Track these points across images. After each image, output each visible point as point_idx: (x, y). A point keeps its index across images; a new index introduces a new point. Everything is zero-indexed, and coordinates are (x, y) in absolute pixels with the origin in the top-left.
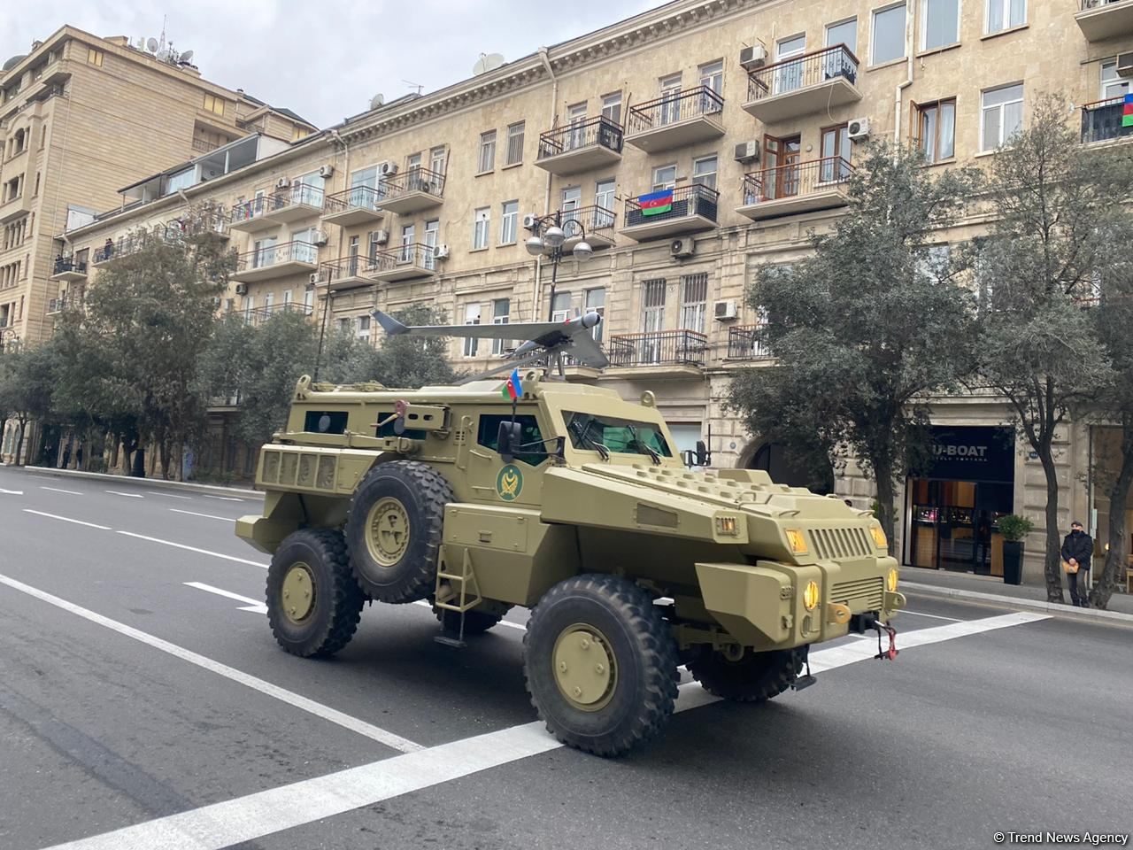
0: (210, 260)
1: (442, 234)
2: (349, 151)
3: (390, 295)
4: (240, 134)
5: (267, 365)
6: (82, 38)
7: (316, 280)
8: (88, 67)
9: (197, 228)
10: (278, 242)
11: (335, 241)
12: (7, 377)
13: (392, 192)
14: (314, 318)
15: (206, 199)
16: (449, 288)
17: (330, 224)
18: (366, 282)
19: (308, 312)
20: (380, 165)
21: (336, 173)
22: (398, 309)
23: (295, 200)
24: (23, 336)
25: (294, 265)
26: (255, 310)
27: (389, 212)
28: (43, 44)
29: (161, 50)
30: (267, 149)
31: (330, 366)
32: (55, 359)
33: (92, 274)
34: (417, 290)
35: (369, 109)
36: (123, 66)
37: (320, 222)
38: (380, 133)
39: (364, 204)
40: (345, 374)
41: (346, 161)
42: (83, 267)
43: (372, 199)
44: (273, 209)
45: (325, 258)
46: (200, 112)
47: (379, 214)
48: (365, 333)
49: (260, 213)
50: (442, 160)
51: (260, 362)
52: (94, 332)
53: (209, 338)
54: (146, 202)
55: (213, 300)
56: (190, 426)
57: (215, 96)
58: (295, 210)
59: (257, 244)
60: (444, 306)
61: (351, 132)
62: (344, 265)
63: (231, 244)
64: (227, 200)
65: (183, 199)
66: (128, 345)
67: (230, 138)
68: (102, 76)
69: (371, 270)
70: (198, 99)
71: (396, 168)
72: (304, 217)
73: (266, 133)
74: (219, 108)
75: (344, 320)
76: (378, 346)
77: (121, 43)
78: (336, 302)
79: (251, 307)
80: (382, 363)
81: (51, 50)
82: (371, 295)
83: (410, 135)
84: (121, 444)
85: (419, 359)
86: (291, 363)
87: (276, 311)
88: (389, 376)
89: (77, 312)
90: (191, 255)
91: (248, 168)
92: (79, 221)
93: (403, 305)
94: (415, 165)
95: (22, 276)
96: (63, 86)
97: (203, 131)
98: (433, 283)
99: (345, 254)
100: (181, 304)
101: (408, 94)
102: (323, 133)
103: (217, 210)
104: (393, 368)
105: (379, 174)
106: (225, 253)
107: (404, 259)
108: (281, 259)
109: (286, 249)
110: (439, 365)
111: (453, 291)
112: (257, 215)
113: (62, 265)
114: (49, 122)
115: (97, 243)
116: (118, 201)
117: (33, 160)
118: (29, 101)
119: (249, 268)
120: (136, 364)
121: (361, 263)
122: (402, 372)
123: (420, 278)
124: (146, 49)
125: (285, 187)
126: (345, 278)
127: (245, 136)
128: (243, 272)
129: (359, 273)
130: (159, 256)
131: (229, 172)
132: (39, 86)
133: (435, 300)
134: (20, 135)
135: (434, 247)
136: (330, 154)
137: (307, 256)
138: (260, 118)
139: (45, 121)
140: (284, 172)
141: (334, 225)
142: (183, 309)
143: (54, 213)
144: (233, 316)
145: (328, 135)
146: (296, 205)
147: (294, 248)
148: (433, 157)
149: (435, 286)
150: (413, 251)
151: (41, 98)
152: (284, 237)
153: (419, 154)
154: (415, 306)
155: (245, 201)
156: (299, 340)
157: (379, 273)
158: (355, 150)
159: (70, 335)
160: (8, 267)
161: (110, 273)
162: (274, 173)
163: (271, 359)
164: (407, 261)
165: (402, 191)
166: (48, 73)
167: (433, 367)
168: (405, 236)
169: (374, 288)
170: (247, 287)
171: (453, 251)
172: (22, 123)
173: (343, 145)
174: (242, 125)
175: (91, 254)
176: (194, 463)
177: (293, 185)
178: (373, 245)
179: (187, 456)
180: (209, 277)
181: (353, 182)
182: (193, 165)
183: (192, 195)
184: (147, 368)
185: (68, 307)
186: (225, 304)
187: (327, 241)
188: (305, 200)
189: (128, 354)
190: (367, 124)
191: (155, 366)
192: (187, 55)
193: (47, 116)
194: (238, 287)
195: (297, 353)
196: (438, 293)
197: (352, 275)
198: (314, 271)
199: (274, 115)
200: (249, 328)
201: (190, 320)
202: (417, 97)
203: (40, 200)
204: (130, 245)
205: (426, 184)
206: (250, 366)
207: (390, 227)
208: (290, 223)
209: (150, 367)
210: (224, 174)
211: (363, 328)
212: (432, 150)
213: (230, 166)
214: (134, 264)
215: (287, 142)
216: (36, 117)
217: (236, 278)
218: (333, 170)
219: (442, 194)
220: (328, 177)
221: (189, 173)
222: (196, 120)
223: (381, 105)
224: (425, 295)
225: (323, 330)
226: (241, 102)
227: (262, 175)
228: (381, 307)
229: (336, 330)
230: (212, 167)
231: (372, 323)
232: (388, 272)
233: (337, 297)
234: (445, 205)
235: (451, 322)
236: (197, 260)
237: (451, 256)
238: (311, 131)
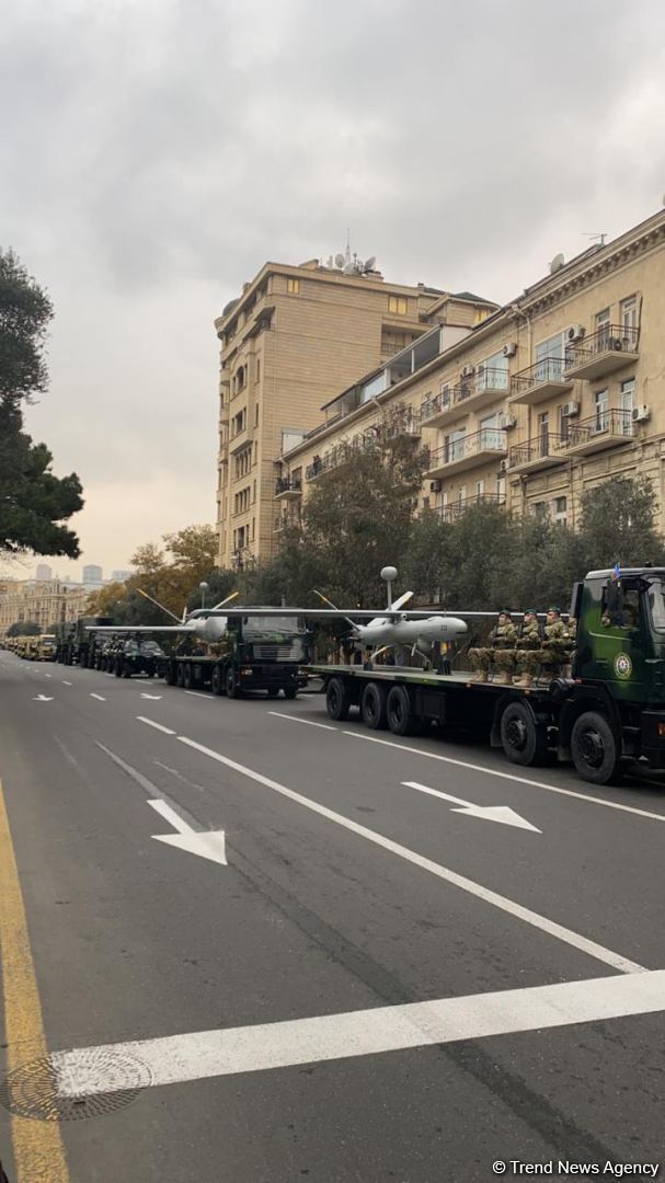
0: (404, 462)
1: (641, 394)
2: (531, 324)
3: (586, 470)
4: (423, 328)
5: (465, 561)
6: (281, 271)
7: (507, 466)
8: (289, 297)
9: (390, 432)
10: (467, 433)
11: (523, 422)
12: (248, 592)
13: (580, 358)
14: (507, 507)
15: (395, 402)
16: (653, 453)
17: (517, 405)
18: (560, 460)
19: (501, 501)
20: (565, 332)
21: (520, 350)
22: (594, 485)
23: (480, 387)
24: (256, 554)
25: (484, 454)
26: (450, 505)
27: (579, 381)
28: (251, 285)
29: (347, 264)
30: (450, 339)
31: (528, 555)
32: (283, 572)
33: (306, 490)
34: (616, 461)
35: (549, 273)
36: (316, 288)
37: (507, 404)
38: (562, 297)
39: (552, 377)
40: (543, 563)
41: (529, 335)
42: (298, 485)
43: (560, 369)
44: (460, 400)
45: (515, 441)
46: (388, 317)
47: (568, 385)
48: (561, 516)
49: (447, 407)
50: (634, 312)
51: (458, 558)
52: (311, 545)
53: (407, 538)
54: (346, 415)
55: (410, 501)
57: (398, 296)
58: (482, 396)
59: (447, 438)
60: (648, 474)
61: (532, 303)
62: (534, 445)
63: (423, 443)
64: (415, 399)
65: (376, 406)
66: (339, 554)
67: (414, 335)
68: (301, 302)
69: (563, 447)
70: (380, 303)
71: (583, 331)
72: (491, 402)
73: (448, 322)
74: (402, 307)
75: (537, 504)
76: (577, 529)
77: (313, 267)
78: (529, 487)
79: (445, 503)
80: (582, 547)
81: (258, 288)
82: (565, 474)
83: (596, 292)
84: (342, 648)
85: (623, 538)
86: (487, 556)
87: (469, 504)
88: (589, 561)
89: (296, 528)
90: (386, 460)
91: (432, 363)
92: (292, 442)
93: (601, 481)
94: (604, 322)
95: (252, 501)
96: (269, 320)
97: (389, 334)
98: (634, 450)
99: (534, 435)
100: (382, 509)
101: (589, 247)
102: (503, 310)
103: (407, 411)
104: (593, 550)
105: (565, 341)
106: (417, 453)
107: (599, 428)
108: (471, 450)
109: (475, 439)
110: (646, 543)
111: (657, 456)
112: (445, 409)
113: (282, 485)
114: (261, 356)
115: (306, 462)
116: (320, 419)
117: (252, 394)
118: (245, 340)
119: (441, 464)
120: (348, 571)
121: (552, 441)
122: (604, 554)
123: (618, 447)
124: (335, 267)
125: (470, 375)
126: (537, 459)
127: (429, 330)
128: (434, 469)
129: (551, 452)
130: (359, 464)
131: (416, 370)
132: (252, 324)
133: (637, 469)
134: (241, 372)
135: (632, 409)
136: (512, 331)
137: (496, 442)
138: (441, 308)
139: (258, 356)
140: (467, 360)
141: (521, 406)
142: (384, 513)
143: (270, 439)
144: (429, 514)
145: (508, 312)
146: (481, 392)
147: (483, 436)
148: (624, 310)
149: (636, 453)
150: (609, 419)
151: (253, 335)
152: (471, 426)
153: (608, 309)
154: (612, 480)
155: (433, 397)
156: (495, 532)
157: (572, 449)
158: (537, 321)
159: (292, 550)
160: (241, 493)
161: (320, 489)
162: (458, 362)
163: (468, 554)
164: (602, 430)
165: (591, 355)
166: (257, 311)
167: (640, 545)
168: (598, 404)
169: (568, 466)
170: (438, 488)
171: (654, 411)
172: (240, 361)
173: (524, 318)
174: (424, 319)
175: (304, 471)
177: (477, 371)
178: (564, 419)
180: (404, 479)
181: (539, 354)
182: (383, 371)
183: (384, 400)
184: (357, 575)
185: (290, 524)
186: (421, 504)
187: (515, 423)
188: (490, 385)
189: (340, 562)
190: (548, 290)
191: (363, 571)
192: (370, 263)
193: (260, 350)
194: (432, 484)
195: (492, 545)
196: (640, 460)
197: (544, 455)
198: (505, 457)
199: (455, 302)
200: (445, 525)
201: (392, 523)
202: (600, 248)
203: (260, 428)
204: (334, 459)
205: (618, 341)
206: (449, 562)
207: (581, 397)
208: (476, 412)
209: (360, 572)
210: (411, 374)
211: (559, 510)
212: (621, 302)
213: (416, 364)
214: (339, 476)
215: (468, 328)
216: (253, 354)
217: (429, 476)
218: (516, 347)
219: (637, 349)
220: (511, 356)
221: (380, 379)
222: (383, 326)
223: (561, 267)
224: (625, 465)
225: (517, 518)
226: (421, 296)
227: (447, 367)
228: (578, 485)
229: (530, 516)
230: (399, 368)
231: (569, 504)
232: (581, 446)
233: (530, 481)
234: (641, 360)
235: (657, 491)
236: (392, 463)
237: (653, 417)
238: (492, 310)
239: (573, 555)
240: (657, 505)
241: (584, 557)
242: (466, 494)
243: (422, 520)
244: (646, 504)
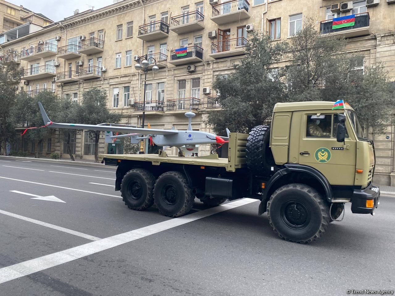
0: (13, 71)
1: (104, 63)
2: (66, 31)
3: (85, 85)
4: (22, 23)
5: (38, 111)
7: (56, 80)
9: (7, 59)
10: (40, 65)
11: (62, 65)
13: (84, 47)
14: (56, 94)
15: (10, 48)
17: (60, 58)
18: (75, 80)
19: (53, 92)
20: (79, 36)
21: (62, 39)
22: (88, 90)
23: (46, 49)
25: (47, 74)
26: (32, 91)
27: (83, 54)
30: (33, 29)
31: (63, 111)
34: (95, 83)
35: (74, 15)
37: (56, 58)
38: (78, 24)
39: (73, 51)
40: (68, 115)
41: (65, 35)
43: (76, 49)
44: (37, 52)
45: (59, 71)
46: (5, 14)
47: (79, 55)
48: (76, 99)
49: (32, 54)
50: (102, 35)
51: (35, 110)
53: (14, 101)
55: (15, 87)
56: (8, 135)
57: (11, 8)
58: (46, 53)
59: (32, 66)
60: (105, 89)
61: (67, 24)
62: (66, 74)
63: (21, 66)
64: (18, 48)
65: (1, 48)
67: (18, 24)
69: (77, 76)
70: (4, 9)
71: (85, 38)
72: (49, 56)
73: (33, 23)
74: (13, 13)
75: (67, 94)
76: (81, 104)
78: (64, 88)
79: (30, 90)
80: (82, 110)
82: (77, 85)
83: (90, 26)
85: (96, 108)
86: (47, 110)
87: (40, 91)
88: (85, 115)
90: (5, 70)
91: (26, 36)
93: (89, 89)
94: (92, 36)
97: (7, 21)
98: (101, 81)
99: (67, 70)
100: (2, 89)
101: (88, 9)
102: (56, 24)
103: (14, 53)
104: (87, 111)
105: (79, 40)
106: (19, 69)
107: (89, 71)
108: (42, 71)
109: (43, 68)
110: (104, 111)
111: (108, 83)
112: (31, 54)
119: (29, 75)
121: (73, 73)
122: (90, 113)
123: (96, 79)
125: (41, 44)
126: (67, 79)
127: (24, 24)
128: (26, 76)
129: (72, 77)
131: (19, 38)
133: (102, 87)
135: (101, 67)
136: (59, 32)
137: (52, 70)
138: (30, 17)
140: (41, 38)
141: (62, 59)
142: (3, 90)
144: (23, 93)
145: (58, 24)
146: (46, 51)
147: (47, 67)
148: (99, 34)
149: (102, 82)
150: (93, 69)
152: (42, 63)
153: (94, 32)
154: (94, 89)
155: (26, 49)
156: (50, 102)
157: (80, 77)
158: (68, 30)
162: (37, 38)
164: (90, 72)
165: (88, 46)
167: (102, 111)
168: (89, 63)
169: (78, 83)
170: (28, 82)
173: (64, 28)
174: (23, 19)
176: (11, 149)
177: (45, 43)
178: (77, 66)
179: (8, 146)
180: (13, 78)
181: (69, 42)
182: (4, 35)
183: (4, 47)
186: (20, 89)
187: (59, 65)
188: (50, 49)
190: (73, 21)
194: (25, 82)
195: (50, 107)
196: (103, 84)
197: (70, 78)
198: (55, 76)
199: (36, 16)
200: (30, 98)
201: (6, 95)
202: (92, 11)
205: (97, 44)
206: (32, 112)
207: (84, 60)
208: (44, 58)
210: (17, 39)
211: (75, 97)
212: (99, 31)
213: (19, 36)
215: (42, 27)
217: (24, 79)
218: (60, 38)
219: (103, 48)
220: (58, 41)
221: (3, 37)
222: (4, 17)
223: (78, 14)
224: (98, 85)
225: (59, 98)
226: (22, 10)
227: (32, 39)
228: (82, 90)
229: (64, 98)
230: (11, 35)
231: (78, 96)
232: (83, 76)
233: (64, 86)
234: (104, 51)
235: (108, 95)
236: (7, 72)
237: (107, 70)
238: (51, 23)
239: (79, 113)
240: (108, 99)
241: (83, 114)
242: (40, 87)
243: (20, 95)
244: (104, 98)
